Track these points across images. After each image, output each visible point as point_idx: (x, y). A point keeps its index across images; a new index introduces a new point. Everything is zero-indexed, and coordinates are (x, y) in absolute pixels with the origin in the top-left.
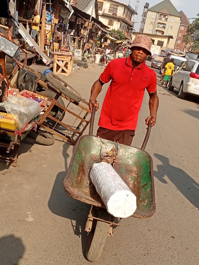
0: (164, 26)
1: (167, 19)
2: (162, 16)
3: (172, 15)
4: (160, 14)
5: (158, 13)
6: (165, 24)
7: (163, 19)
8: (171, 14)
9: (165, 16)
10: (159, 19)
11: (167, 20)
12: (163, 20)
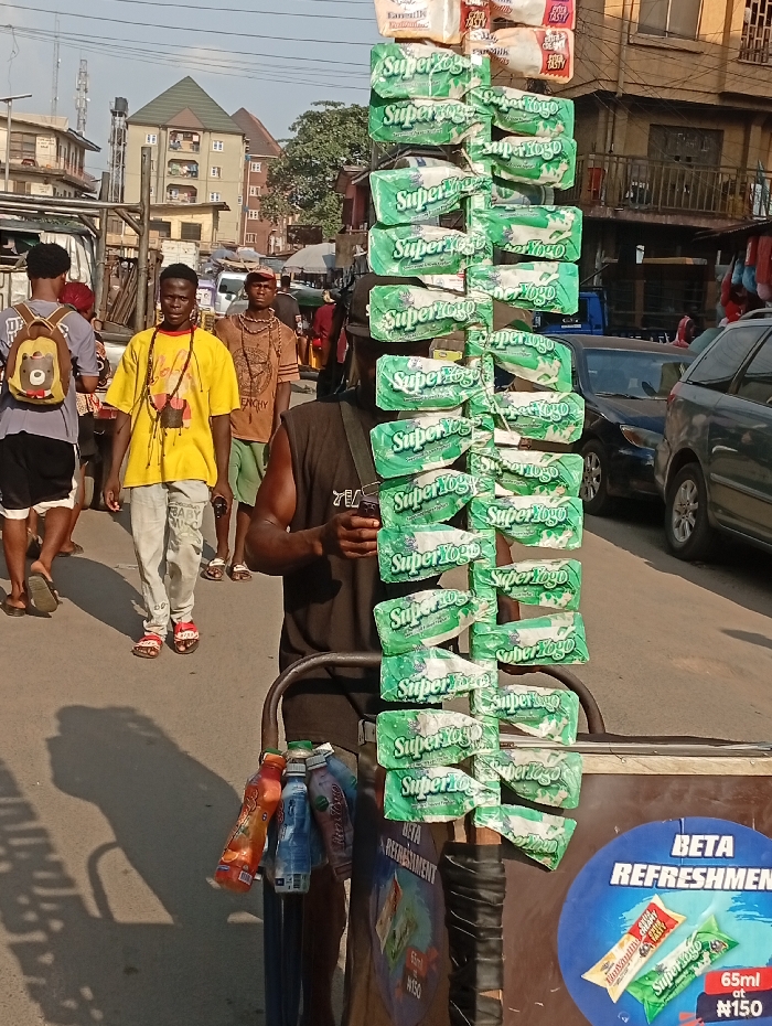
0: (194, 168)
1: (198, 143)
2: (180, 137)
3: (211, 131)
4: (170, 130)
5: (165, 127)
6: (194, 162)
7: (186, 145)
8: (208, 127)
11: (198, 149)
12: (186, 151)
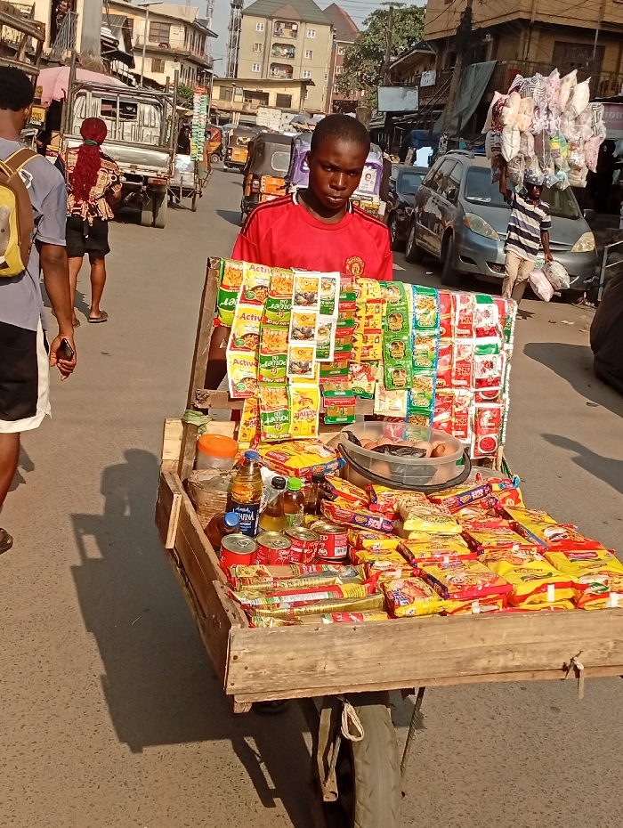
0: (292, 50)
1: (296, 31)
2: (283, 25)
3: (306, 22)
5: (271, 18)
6: (292, 46)
7: (287, 32)
8: (305, 18)
9: (288, 25)
10: (275, 33)
11: (295, 36)
12: (286, 37)
